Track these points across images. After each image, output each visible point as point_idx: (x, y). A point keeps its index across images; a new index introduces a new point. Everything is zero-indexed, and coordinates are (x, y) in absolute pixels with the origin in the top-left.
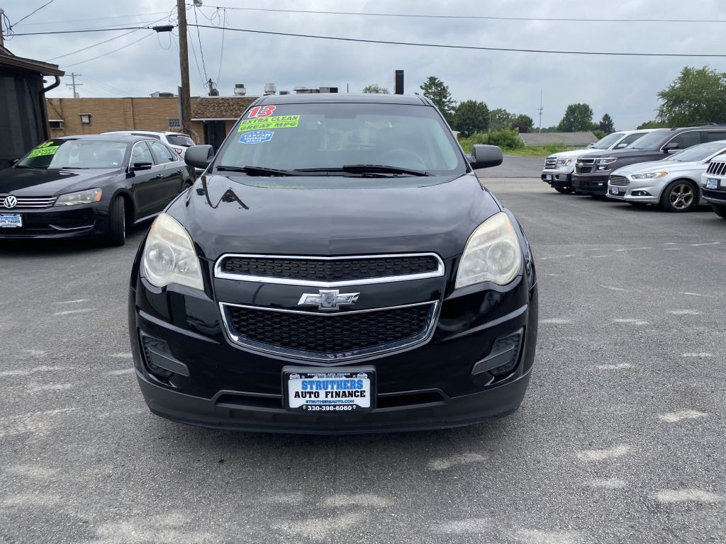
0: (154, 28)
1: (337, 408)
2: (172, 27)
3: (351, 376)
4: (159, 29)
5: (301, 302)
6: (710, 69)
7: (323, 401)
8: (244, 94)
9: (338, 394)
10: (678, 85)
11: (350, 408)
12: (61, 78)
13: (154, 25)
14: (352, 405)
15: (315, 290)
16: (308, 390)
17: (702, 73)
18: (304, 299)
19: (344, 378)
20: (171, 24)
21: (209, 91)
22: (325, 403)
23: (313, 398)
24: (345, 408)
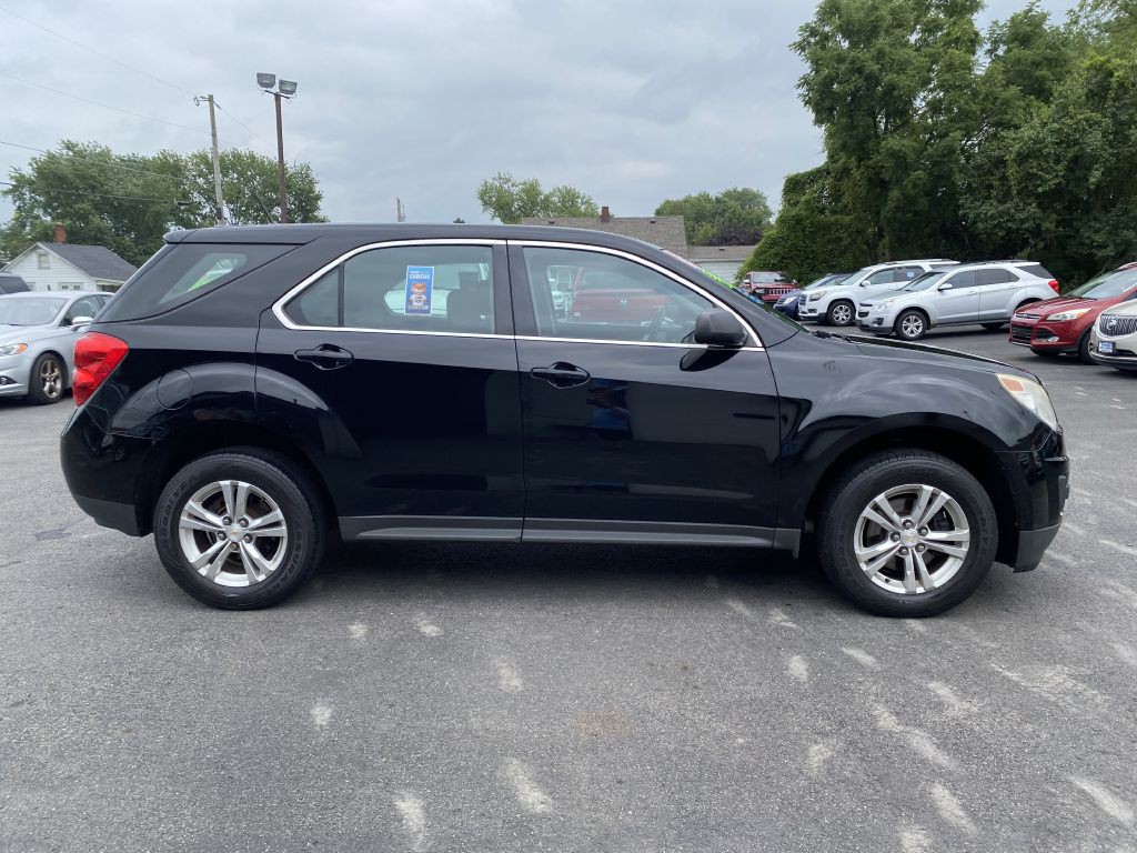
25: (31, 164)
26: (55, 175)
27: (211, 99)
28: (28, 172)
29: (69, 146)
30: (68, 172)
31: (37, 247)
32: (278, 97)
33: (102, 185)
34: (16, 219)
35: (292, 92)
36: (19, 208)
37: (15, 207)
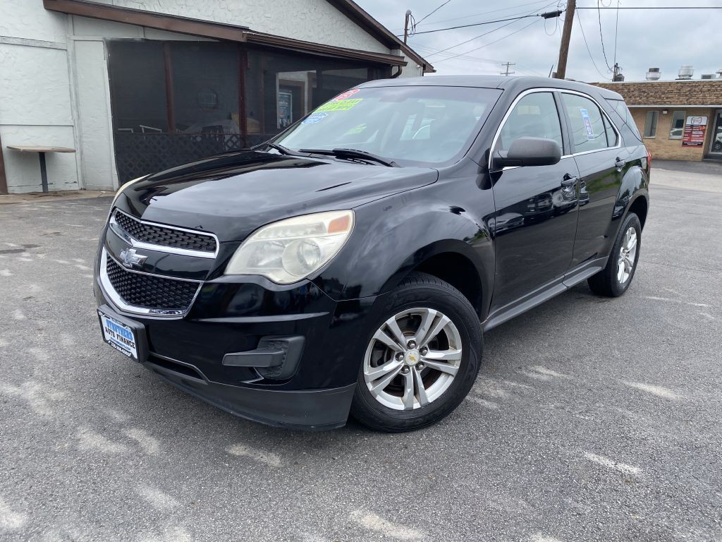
0: (542, 16)
2: (561, 12)
4: (547, 16)
7: (117, 342)
8: (657, 79)
9: (122, 339)
12: (403, 68)
13: (543, 12)
14: (129, 352)
16: (110, 329)
19: (122, 327)
20: (560, 10)
21: (612, 77)
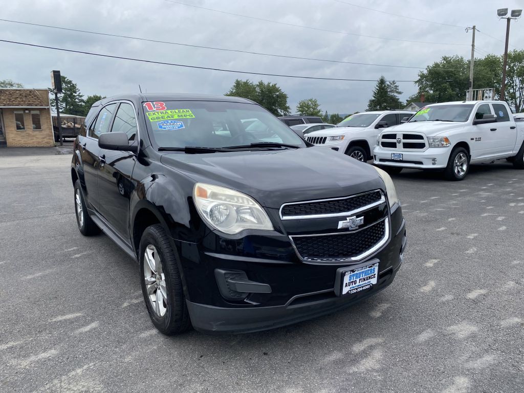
1: (364, 288)
3: (371, 267)
5: (340, 227)
6: (250, 82)
7: (359, 286)
9: (364, 280)
10: (234, 91)
11: (368, 287)
14: (370, 284)
15: (344, 218)
16: (352, 280)
17: (246, 83)
18: (341, 225)
19: (368, 269)
22: (359, 287)
23: (354, 285)
24: (367, 287)
25: (427, 69)
26: (435, 72)
27: (474, 28)
28: (425, 72)
29: (445, 59)
30: (441, 70)
31: (412, 105)
32: (509, 20)
33: (455, 75)
34: (419, 93)
35: (519, 15)
36: (420, 88)
37: (419, 88)
